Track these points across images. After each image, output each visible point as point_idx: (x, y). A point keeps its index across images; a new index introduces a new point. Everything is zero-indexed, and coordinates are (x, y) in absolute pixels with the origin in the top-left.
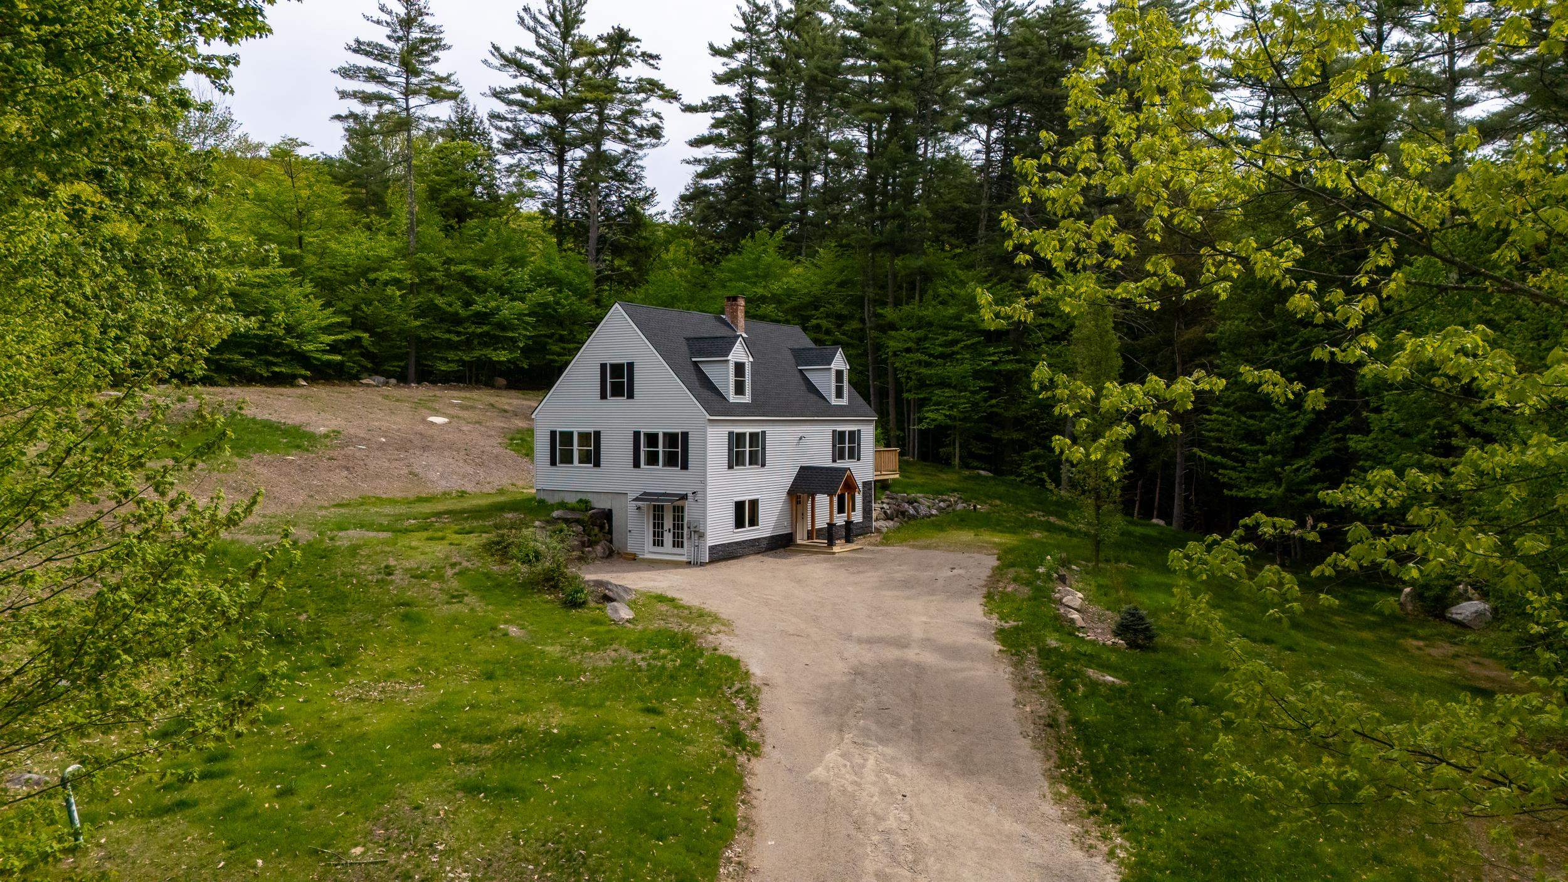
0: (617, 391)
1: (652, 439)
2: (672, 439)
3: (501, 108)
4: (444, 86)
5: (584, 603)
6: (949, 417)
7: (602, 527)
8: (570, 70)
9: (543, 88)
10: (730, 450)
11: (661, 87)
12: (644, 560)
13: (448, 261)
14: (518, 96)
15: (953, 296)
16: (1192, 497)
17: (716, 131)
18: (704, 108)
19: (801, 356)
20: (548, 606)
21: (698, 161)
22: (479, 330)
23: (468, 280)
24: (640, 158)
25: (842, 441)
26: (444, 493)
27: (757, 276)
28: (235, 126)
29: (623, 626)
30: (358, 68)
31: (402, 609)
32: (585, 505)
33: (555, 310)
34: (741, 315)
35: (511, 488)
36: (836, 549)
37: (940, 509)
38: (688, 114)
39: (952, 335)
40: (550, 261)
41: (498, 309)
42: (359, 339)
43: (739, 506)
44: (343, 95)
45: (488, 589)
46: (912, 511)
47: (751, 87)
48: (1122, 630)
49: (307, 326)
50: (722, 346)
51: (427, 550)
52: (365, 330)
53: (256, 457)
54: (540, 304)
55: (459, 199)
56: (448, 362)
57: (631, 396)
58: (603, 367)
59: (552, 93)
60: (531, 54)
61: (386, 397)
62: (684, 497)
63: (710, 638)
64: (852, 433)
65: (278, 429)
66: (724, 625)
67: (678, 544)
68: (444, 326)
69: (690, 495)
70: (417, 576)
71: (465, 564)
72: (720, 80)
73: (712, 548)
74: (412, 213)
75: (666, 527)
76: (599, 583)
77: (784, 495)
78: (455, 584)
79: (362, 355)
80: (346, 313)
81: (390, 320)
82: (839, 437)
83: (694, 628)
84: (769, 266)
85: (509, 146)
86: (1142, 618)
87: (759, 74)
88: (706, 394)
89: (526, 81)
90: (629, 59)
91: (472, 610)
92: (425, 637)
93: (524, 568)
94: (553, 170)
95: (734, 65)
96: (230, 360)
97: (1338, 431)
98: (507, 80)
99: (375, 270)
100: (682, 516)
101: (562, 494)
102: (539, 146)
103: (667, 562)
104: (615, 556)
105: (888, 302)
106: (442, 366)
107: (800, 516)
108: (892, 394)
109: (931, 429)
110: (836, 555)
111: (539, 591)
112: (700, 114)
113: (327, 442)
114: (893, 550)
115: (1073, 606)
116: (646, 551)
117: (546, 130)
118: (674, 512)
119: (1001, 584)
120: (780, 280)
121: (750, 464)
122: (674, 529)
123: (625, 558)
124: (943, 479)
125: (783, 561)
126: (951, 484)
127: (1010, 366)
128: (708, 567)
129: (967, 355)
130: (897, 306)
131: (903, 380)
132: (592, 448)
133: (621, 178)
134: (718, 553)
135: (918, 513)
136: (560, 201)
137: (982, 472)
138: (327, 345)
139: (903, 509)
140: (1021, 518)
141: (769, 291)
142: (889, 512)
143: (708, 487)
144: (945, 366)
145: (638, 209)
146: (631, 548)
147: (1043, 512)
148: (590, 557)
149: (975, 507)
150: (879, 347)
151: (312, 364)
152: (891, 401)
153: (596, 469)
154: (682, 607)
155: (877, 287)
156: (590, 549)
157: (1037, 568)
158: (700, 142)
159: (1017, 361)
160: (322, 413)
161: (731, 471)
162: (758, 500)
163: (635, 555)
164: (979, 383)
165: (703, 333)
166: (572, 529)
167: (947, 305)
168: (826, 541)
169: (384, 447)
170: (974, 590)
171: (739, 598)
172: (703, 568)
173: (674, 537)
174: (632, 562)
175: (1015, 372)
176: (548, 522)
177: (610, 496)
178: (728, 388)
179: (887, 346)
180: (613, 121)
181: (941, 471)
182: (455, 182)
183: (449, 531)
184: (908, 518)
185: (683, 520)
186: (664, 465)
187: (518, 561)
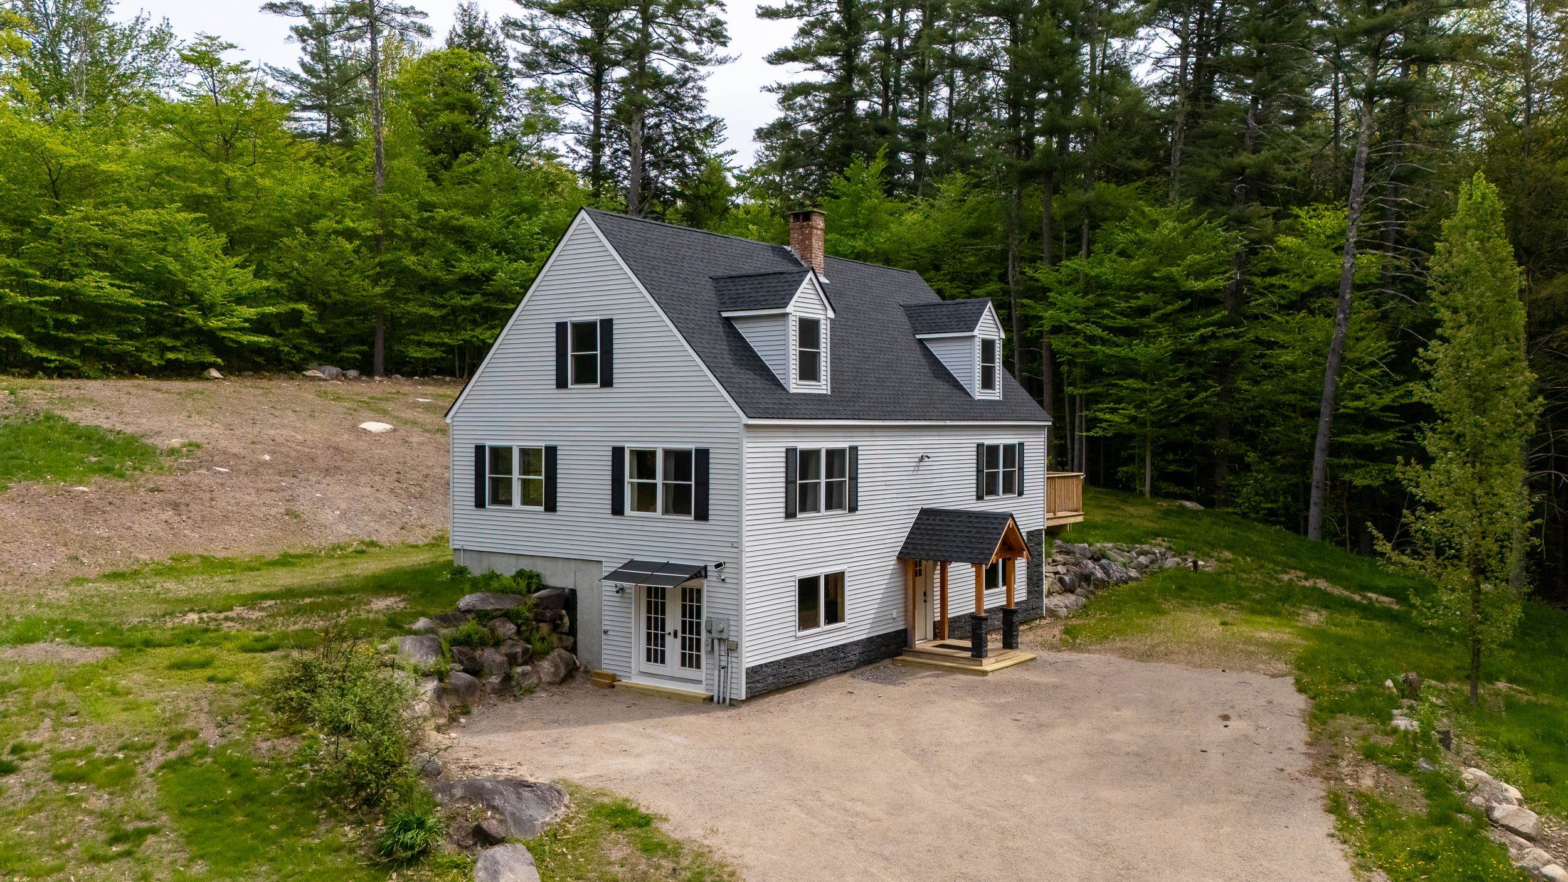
0: (585, 374)
1: (644, 461)
2: (679, 461)
6: (1133, 419)
7: (555, 627)
10: (789, 482)
12: (629, 689)
13: (426, 206)
15: (1140, 243)
17: (801, 43)
18: (789, 12)
19: (919, 317)
21: (778, 87)
22: (466, 303)
23: (456, 233)
24: (702, 78)
25: (992, 461)
26: (336, 548)
27: (856, 225)
32: (530, 581)
34: (817, 244)
36: (988, 664)
37: (1141, 568)
38: (766, 21)
39: (1144, 299)
42: (299, 312)
43: (807, 588)
45: (218, 810)
46: (1099, 574)
50: (775, 290)
51: (149, 697)
53: (16, 489)
55: (456, 128)
56: (427, 346)
57: (607, 382)
58: (561, 328)
61: (323, 394)
62: (700, 573)
64: (1009, 449)
65: (100, 440)
67: (690, 660)
68: (423, 297)
69: (712, 569)
70: (70, 773)
71: (208, 734)
73: (752, 672)
74: (378, 141)
75: (669, 628)
77: (892, 562)
78: (146, 796)
79: (305, 335)
80: (276, 276)
81: (342, 286)
82: (986, 456)
84: (873, 210)
85: (531, 65)
88: (745, 377)
96: (104, 342)
99: (318, 217)
100: (699, 609)
101: (494, 559)
102: (569, 63)
103: (670, 696)
104: (579, 677)
105: (1041, 259)
106: (415, 353)
107: (920, 597)
108: (1047, 390)
109: (1105, 437)
110: (990, 677)
111: (333, 814)
112: (782, 21)
113: (167, 462)
114: (1092, 661)
115: (1524, 830)
116: (634, 670)
117: (578, 42)
118: (684, 599)
119: (1344, 767)
120: (887, 228)
121: (829, 507)
122: (684, 631)
123: (595, 683)
124: (1132, 516)
125: (891, 690)
126: (1147, 524)
127: (1229, 343)
128: (745, 710)
129: (1163, 328)
130: (1054, 264)
131: (1065, 368)
132: (543, 477)
133: (675, 104)
134: (764, 680)
135: (1108, 575)
136: (597, 135)
137: (1188, 504)
138: (246, 321)
139: (1086, 572)
140: (1273, 582)
141: (873, 245)
142: (1067, 578)
143: (744, 555)
144: (1130, 346)
145: (698, 144)
146: (608, 665)
147: (1301, 570)
148: (526, 683)
149: (1195, 563)
150: (1027, 321)
151: (226, 346)
152: (1047, 398)
153: (549, 516)
154: (661, 846)
155: (1026, 237)
156: (528, 668)
157: (1391, 717)
158: (782, 57)
159: (1236, 336)
160: (195, 417)
161: (791, 523)
162: (843, 573)
163: (614, 678)
164: (1182, 371)
165: (748, 268)
166: (493, 630)
167: (1130, 257)
168: (968, 644)
169: (261, 470)
170: (1296, 786)
171: (794, 810)
172: (733, 712)
173: (683, 647)
174: (607, 691)
175: (1235, 353)
176: (445, 620)
177: (573, 565)
178: (786, 366)
179: (1041, 318)
180: (661, 20)
181: (1124, 502)
182: (451, 107)
183: (229, 645)
184: (1096, 587)
185: (699, 616)
186: (666, 511)
187: (321, 729)
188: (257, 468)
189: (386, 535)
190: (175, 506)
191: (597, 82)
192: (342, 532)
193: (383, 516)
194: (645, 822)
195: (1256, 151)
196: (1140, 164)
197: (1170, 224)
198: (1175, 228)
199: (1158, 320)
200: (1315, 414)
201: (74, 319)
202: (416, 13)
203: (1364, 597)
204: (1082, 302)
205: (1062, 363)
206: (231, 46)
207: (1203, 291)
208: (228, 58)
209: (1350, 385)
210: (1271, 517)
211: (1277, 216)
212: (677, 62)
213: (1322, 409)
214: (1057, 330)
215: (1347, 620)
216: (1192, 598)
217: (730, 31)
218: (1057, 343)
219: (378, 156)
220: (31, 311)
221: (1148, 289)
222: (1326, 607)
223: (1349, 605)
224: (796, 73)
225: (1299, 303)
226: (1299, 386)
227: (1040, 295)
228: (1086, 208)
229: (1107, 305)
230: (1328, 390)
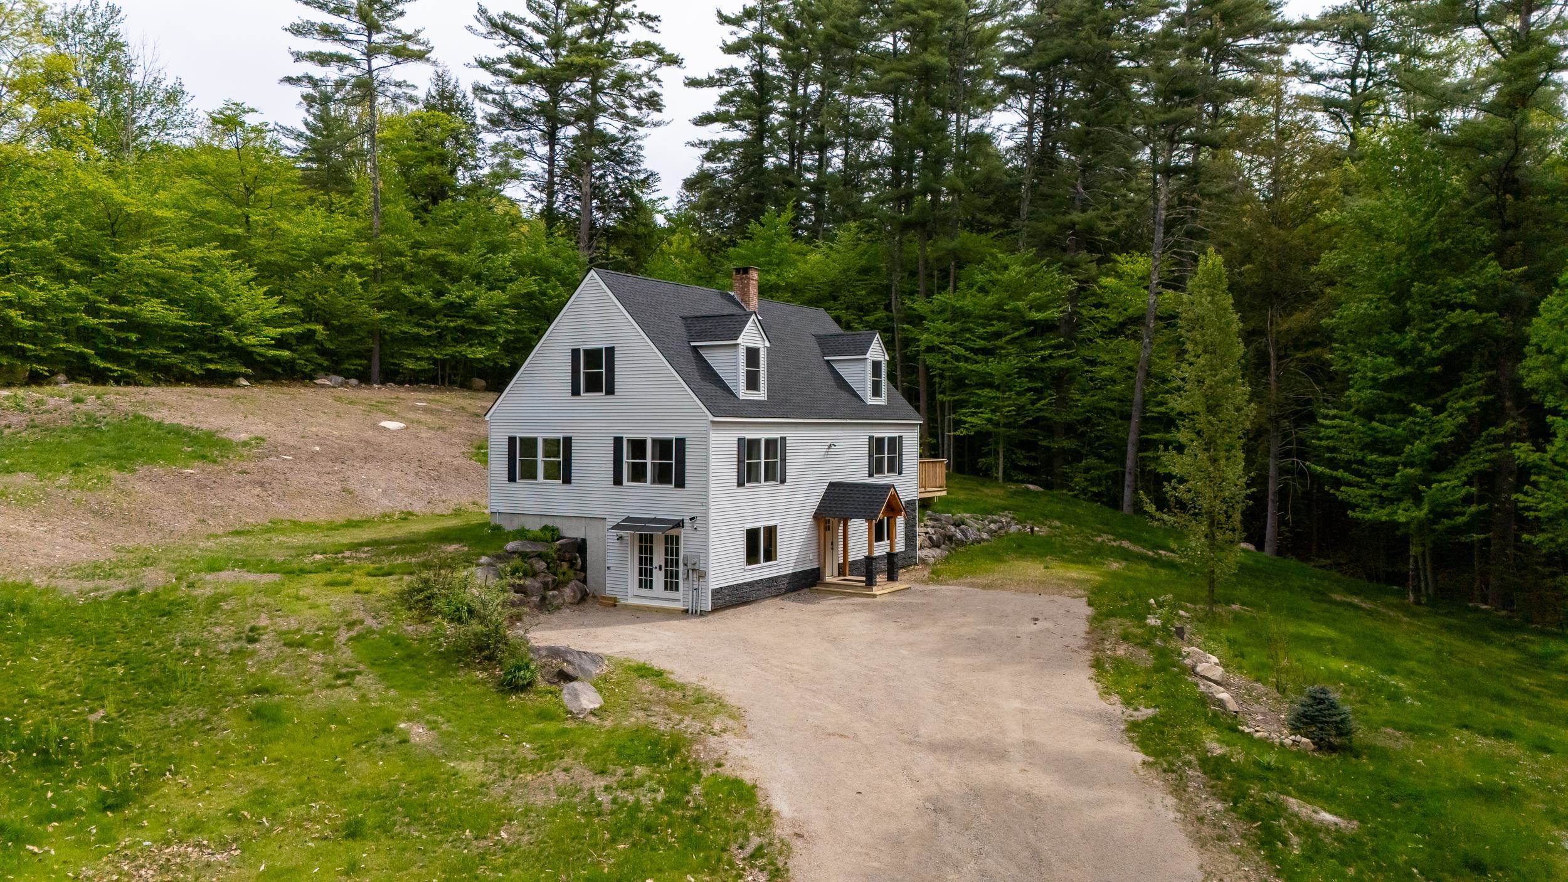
0: (593, 385)
1: (638, 447)
2: (663, 447)
3: (486, 78)
4: (411, 46)
5: (530, 684)
6: (989, 420)
7: (572, 565)
8: (565, 37)
9: (535, 58)
10: (740, 461)
11: (660, 51)
12: (626, 607)
13: (417, 245)
14: (506, 66)
15: (993, 283)
16: (1289, 517)
17: (723, 108)
18: (711, 82)
19: (826, 344)
20: (478, 689)
21: (703, 144)
22: (452, 324)
23: (442, 267)
24: (640, 138)
25: (880, 449)
26: (384, 516)
27: (770, 263)
28: (186, 99)
29: (584, 722)
30: (313, 25)
31: (256, 700)
32: (552, 533)
33: (541, 302)
34: (753, 291)
35: (471, 508)
36: (876, 590)
37: (992, 533)
38: (692, 89)
39: (998, 326)
40: (536, 247)
41: (474, 299)
42: (314, 332)
43: (752, 535)
44: (299, 57)
45: (394, 663)
46: (959, 535)
47: (762, 59)
48: (1303, 722)
49: (249, 316)
50: (729, 327)
51: (321, 601)
52: (317, 322)
53: (142, 471)
54: (524, 296)
55: (433, 177)
56: (418, 359)
57: (610, 391)
58: (575, 353)
59: (543, 64)
60: (521, 21)
61: (338, 399)
62: (680, 524)
63: (712, 741)
64: (892, 440)
65: (186, 435)
66: (732, 716)
67: (671, 585)
68: (415, 319)
69: (687, 521)
70: (293, 642)
71: (370, 622)
72: (729, 49)
73: (716, 592)
74: (375, 190)
75: (655, 564)
76: (554, 652)
77: (809, 520)
78: (346, 655)
79: (317, 351)
80: (296, 302)
81: (350, 311)
82: (877, 445)
83: (690, 725)
84: (785, 250)
85: (495, 122)
86: (1333, 706)
87: (772, 42)
88: (709, 388)
89: (514, 49)
90: (625, 22)
91: (363, 698)
92: (278, 749)
93: (449, 628)
94: (542, 150)
95: (744, 34)
96: (156, 356)
97: (1495, 439)
98: (496, 48)
99: (330, 254)
100: (677, 549)
101: (523, 519)
102: (529, 122)
103: (657, 610)
104: (590, 601)
105: (918, 292)
106: (410, 365)
107: (829, 546)
108: (923, 396)
109: (969, 436)
110: (878, 599)
111: (467, 665)
112: (705, 89)
113: (244, 451)
114: (949, 590)
115: (1213, 678)
116: (630, 594)
117: (538, 106)
118: (666, 543)
119: (1107, 645)
120: (796, 267)
121: (766, 479)
122: (666, 566)
123: (602, 604)
124: (987, 495)
125: (810, 607)
126: (998, 501)
127: (1063, 363)
128: (710, 617)
129: (1012, 349)
130: (928, 296)
131: (937, 380)
132: (561, 459)
133: (618, 158)
134: (723, 598)
135: (966, 536)
136: (551, 183)
137: (1031, 487)
138: (272, 339)
139: (949, 533)
140: (1090, 543)
141: (783, 279)
142: (934, 537)
143: (711, 511)
144: (987, 362)
145: (636, 192)
146: (610, 591)
147: (1112, 534)
148: (555, 603)
149: (1032, 529)
150: (907, 342)
151: (255, 360)
152: (923, 404)
153: (566, 486)
154: (672, 685)
155: (906, 274)
156: (556, 592)
157: (1146, 618)
158: (705, 120)
159: (1070, 357)
160: (250, 417)
161: (741, 490)
162: (776, 527)
163: (615, 599)
164: (1026, 383)
165: (704, 311)
166: (532, 566)
167: (987, 293)
168: (864, 579)
169: (316, 457)
170: (1075, 655)
171: (753, 668)
172: (703, 619)
173: (666, 577)
174: (611, 609)
175: (1067, 370)
176: (499, 558)
177: (584, 521)
178: (737, 379)
179: (918, 340)
180: (607, 91)
181: (983, 485)
182: (430, 159)
183: (360, 572)
184: (957, 545)
185: (677, 555)
186: (653, 482)
187: (443, 618)
188: (313, 457)
189: (418, 507)
190: (262, 484)
191: (551, 138)
192: (384, 505)
193: (413, 493)
194: (659, 674)
195: (1084, 211)
196: (994, 219)
197: (1018, 269)
198: (1020, 272)
199: (1008, 342)
200: (1127, 417)
201: (133, 337)
202: (408, 86)
203: (1157, 553)
204: (949, 328)
205: (935, 376)
206: (253, 110)
207: (1040, 320)
208: (251, 120)
209: (1155, 395)
210: (1096, 497)
211: (1099, 262)
212: (619, 124)
213: (1134, 413)
214: (930, 349)
215: (1140, 568)
216: (1027, 553)
217: (665, 100)
218: (931, 359)
219: (376, 202)
220: (98, 330)
221: (1001, 319)
222: (1127, 560)
223: (1142, 558)
224: (717, 132)
225: (1115, 331)
226: (1116, 396)
227: (917, 321)
228: (954, 254)
229: (969, 330)
230: (1138, 397)
